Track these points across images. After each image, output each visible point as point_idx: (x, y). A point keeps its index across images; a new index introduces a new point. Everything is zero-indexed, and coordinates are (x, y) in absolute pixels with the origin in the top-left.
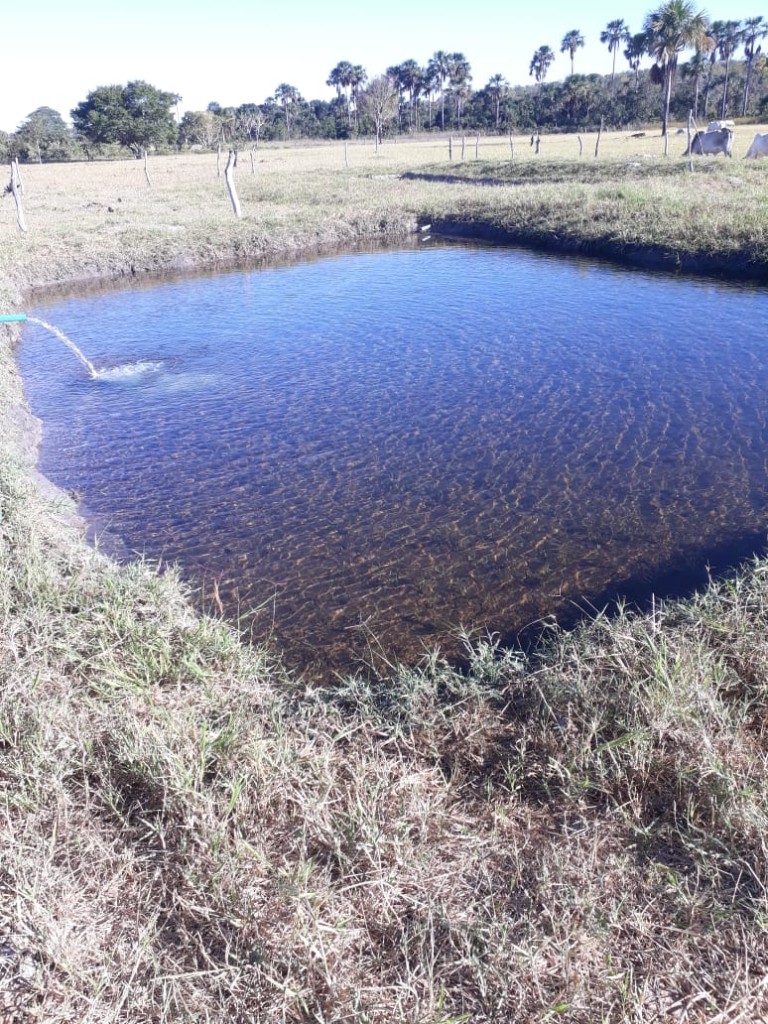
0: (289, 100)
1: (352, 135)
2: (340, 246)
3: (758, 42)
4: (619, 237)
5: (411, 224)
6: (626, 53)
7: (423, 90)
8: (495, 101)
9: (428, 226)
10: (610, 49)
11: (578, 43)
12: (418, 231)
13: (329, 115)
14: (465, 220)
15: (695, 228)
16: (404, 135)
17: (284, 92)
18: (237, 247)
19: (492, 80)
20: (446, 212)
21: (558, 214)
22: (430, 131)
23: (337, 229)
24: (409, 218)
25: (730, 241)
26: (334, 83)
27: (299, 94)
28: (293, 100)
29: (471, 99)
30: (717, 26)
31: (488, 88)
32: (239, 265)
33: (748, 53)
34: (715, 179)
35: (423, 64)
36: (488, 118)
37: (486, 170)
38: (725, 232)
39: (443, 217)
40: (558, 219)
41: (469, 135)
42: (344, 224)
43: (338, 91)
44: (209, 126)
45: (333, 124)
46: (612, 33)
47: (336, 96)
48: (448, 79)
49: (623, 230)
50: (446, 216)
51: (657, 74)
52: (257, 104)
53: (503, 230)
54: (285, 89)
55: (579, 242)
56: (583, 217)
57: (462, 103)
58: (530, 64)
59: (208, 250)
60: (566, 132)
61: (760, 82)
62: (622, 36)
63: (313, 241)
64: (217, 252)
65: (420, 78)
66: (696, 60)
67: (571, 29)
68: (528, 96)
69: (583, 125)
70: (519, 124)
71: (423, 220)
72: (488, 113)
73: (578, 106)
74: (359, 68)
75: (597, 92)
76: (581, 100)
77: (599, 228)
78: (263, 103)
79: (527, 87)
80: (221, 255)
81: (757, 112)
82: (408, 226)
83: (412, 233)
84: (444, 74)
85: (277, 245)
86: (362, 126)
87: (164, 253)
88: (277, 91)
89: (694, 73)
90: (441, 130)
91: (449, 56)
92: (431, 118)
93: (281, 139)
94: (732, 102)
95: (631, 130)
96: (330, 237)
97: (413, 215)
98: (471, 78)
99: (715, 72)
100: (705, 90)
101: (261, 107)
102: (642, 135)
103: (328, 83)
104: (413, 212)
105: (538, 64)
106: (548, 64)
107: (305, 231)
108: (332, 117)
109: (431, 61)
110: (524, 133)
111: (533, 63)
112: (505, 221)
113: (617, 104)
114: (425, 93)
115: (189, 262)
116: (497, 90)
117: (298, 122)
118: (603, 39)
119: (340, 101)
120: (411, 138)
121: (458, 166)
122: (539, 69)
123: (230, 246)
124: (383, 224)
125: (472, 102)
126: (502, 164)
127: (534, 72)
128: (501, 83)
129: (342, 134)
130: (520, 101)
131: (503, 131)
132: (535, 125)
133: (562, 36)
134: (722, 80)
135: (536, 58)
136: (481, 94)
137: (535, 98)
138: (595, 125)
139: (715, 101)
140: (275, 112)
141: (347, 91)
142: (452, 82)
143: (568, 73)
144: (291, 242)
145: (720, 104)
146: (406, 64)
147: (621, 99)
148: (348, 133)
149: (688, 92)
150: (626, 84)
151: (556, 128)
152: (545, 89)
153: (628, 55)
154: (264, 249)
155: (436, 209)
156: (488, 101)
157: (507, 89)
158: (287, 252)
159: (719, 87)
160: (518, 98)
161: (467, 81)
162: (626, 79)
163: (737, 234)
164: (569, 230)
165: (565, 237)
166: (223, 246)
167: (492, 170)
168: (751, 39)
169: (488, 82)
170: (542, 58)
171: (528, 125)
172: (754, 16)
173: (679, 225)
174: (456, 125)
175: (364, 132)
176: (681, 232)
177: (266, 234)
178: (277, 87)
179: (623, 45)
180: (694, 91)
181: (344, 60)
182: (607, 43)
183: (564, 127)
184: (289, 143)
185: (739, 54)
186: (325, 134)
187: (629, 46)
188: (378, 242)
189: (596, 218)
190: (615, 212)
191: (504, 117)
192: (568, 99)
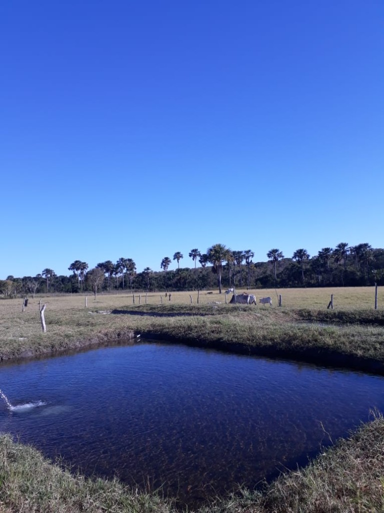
0: (49, 276)
1: (80, 291)
2: (100, 345)
3: (250, 259)
4: (224, 340)
5: (131, 334)
6: (200, 261)
7: (114, 273)
8: (147, 278)
9: (139, 335)
10: (193, 259)
11: (180, 257)
12: (135, 337)
13: (68, 282)
14: (156, 332)
15: (253, 336)
16: (105, 291)
17: (47, 272)
18: (53, 347)
19: (145, 270)
20: (147, 329)
21: (196, 330)
22: (118, 290)
23: (98, 337)
24: (131, 332)
25: (267, 341)
26: (72, 269)
27: (54, 273)
28: (51, 276)
29: (136, 276)
30: (234, 253)
31: (144, 272)
32: (52, 355)
33: (247, 262)
34: (250, 314)
35: (114, 262)
36: (144, 284)
37: (151, 309)
38: (264, 337)
39: (146, 331)
40: (197, 332)
41: (136, 291)
42: (102, 335)
43: (74, 272)
44: (10, 287)
45: (70, 286)
46: (194, 254)
47: (73, 274)
48: (125, 269)
49: (225, 336)
50: (147, 331)
51: (214, 270)
52: (32, 276)
53: (174, 337)
54: (48, 271)
55: (207, 342)
56: (207, 332)
57: (132, 278)
58: (161, 264)
59: (39, 348)
60: (178, 290)
61: (254, 273)
62: (198, 255)
63: (87, 343)
64: (43, 349)
65: (113, 268)
66: (228, 265)
67: (177, 251)
68: (160, 276)
69: (186, 288)
70: (158, 287)
71: (137, 332)
72: (144, 282)
73: (183, 281)
74: (85, 263)
75: (190, 275)
76: (183, 278)
77: (215, 336)
78: (35, 276)
79: (160, 272)
80: (45, 350)
81: (255, 284)
82: (130, 335)
83: (132, 338)
84: (124, 267)
85: (71, 346)
86: (85, 287)
87: (18, 350)
88: (43, 271)
89: (228, 269)
90: (123, 289)
91: (126, 260)
92: (118, 284)
93: (43, 292)
94: (244, 280)
95: (206, 290)
96: (95, 341)
97: (132, 331)
98: (136, 269)
99: (236, 269)
100: (233, 275)
101: (34, 278)
102: (211, 293)
103: (69, 269)
104: (132, 329)
105: (164, 264)
106: (168, 264)
107: (84, 339)
108: (70, 283)
109: (118, 261)
110: (160, 291)
111: (162, 264)
112: (174, 333)
113: (198, 280)
114: (115, 274)
115: (30, 354)
116: (148, 274)
117: (53, 285)
118: (190, 256)
119: (75, 276)
120: (109, 292)
121: (139, 307)
122: (165, 266)
123: (49, 346)
124: (119, 335)
125: (136, 278)
126: (159, 306)
127: (163, 267)
128: (149, 271)
129: (75, 290)
130: (157, 278)
131: (151, 290)
132: (165, 287)
133: (174, 254)
134: (239, 272)
135: (163, 262)
136: (140, 275)
137: (164, 277)
138: (190, 288)
139: (237, 280)
140: (41, 280)
141: (78, 272)
142: (127, 270)
143: (177, 267)
144: (77, 343)
145: (239, 281)
146: (107, 262)
147: (200, 278)
148: (78, 290)
149: (226, 276)
150: (201, 272)
151: (174, 289)
152: (168, 273)
153: (201, 262)
154: (65, 347)
155: (143, 328)
156: (143, 277)
157: (152, 273)
158: (76, 348)
159: (239, 275)
160: (156, 277)
161: (135, 270)
162: (200, 270)
163: (269, 339)
164: (203, 337)
165: (201, 339)
166: (46, 347)
167: (154, 308)
168: (248, 258)
169: (143, 271)
170: (166, 262)
171: (161, 288)
172: (247, 249)
173: (246, 335)
174: (130, 287)
175: (86, 290)
176: (248, 338)
177: (66, 340)
178: (43, 270)
179: (198, 258)
180: (229, 275)
181: (78, 260)
182: (192, 257)
183: (178, 289)
184: (48, 294)
185: (244, 262)
186: (66, 290)
187: (201, 258)
188: (117, 342)
189: (213, 332)
190: (219, 329)
191: (151, 284)
192: (179, 278)
